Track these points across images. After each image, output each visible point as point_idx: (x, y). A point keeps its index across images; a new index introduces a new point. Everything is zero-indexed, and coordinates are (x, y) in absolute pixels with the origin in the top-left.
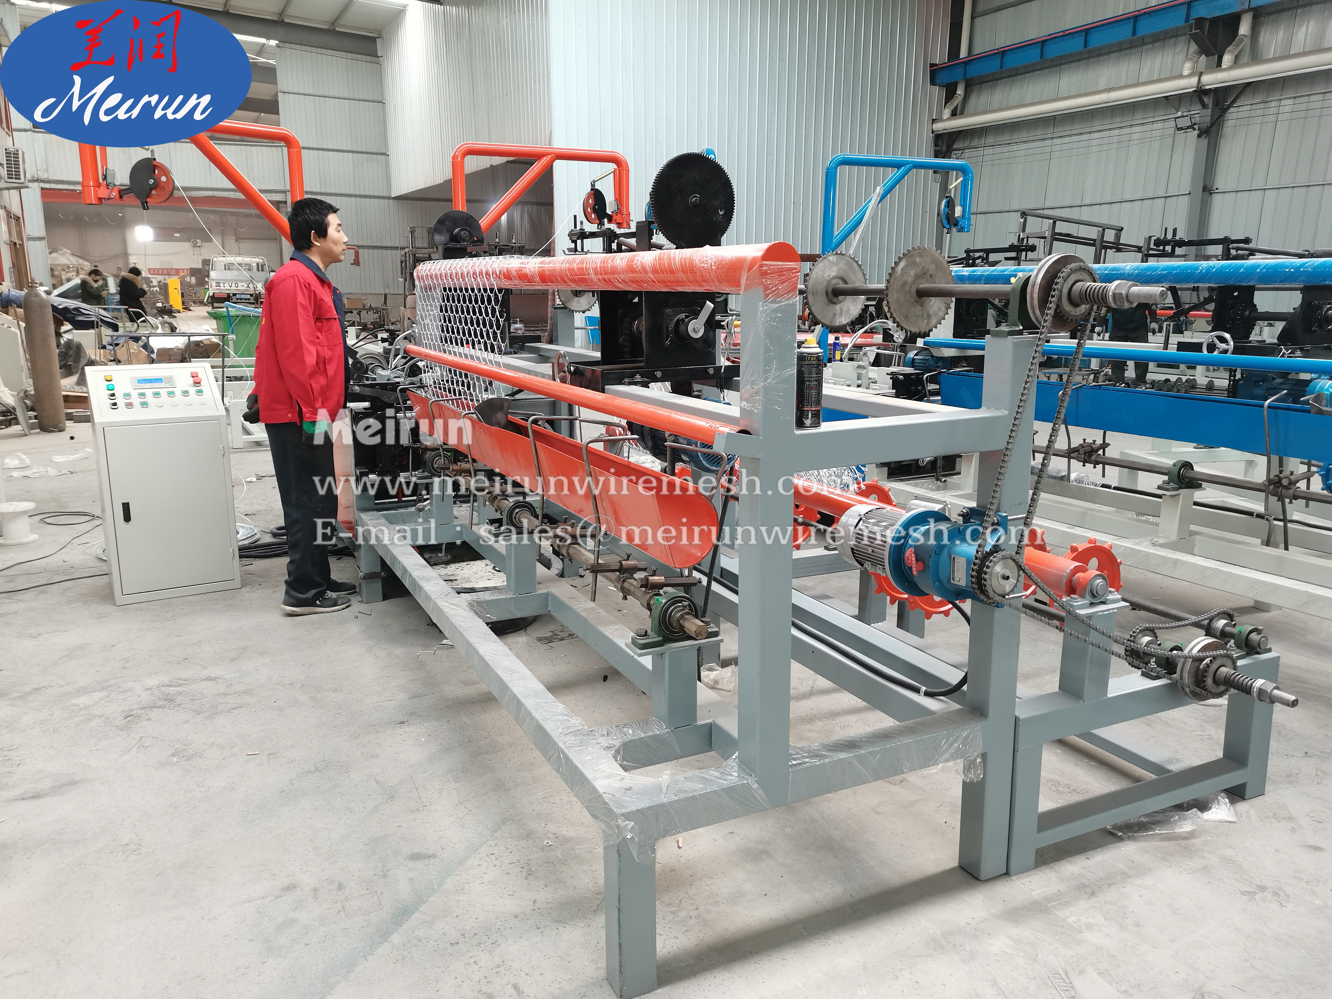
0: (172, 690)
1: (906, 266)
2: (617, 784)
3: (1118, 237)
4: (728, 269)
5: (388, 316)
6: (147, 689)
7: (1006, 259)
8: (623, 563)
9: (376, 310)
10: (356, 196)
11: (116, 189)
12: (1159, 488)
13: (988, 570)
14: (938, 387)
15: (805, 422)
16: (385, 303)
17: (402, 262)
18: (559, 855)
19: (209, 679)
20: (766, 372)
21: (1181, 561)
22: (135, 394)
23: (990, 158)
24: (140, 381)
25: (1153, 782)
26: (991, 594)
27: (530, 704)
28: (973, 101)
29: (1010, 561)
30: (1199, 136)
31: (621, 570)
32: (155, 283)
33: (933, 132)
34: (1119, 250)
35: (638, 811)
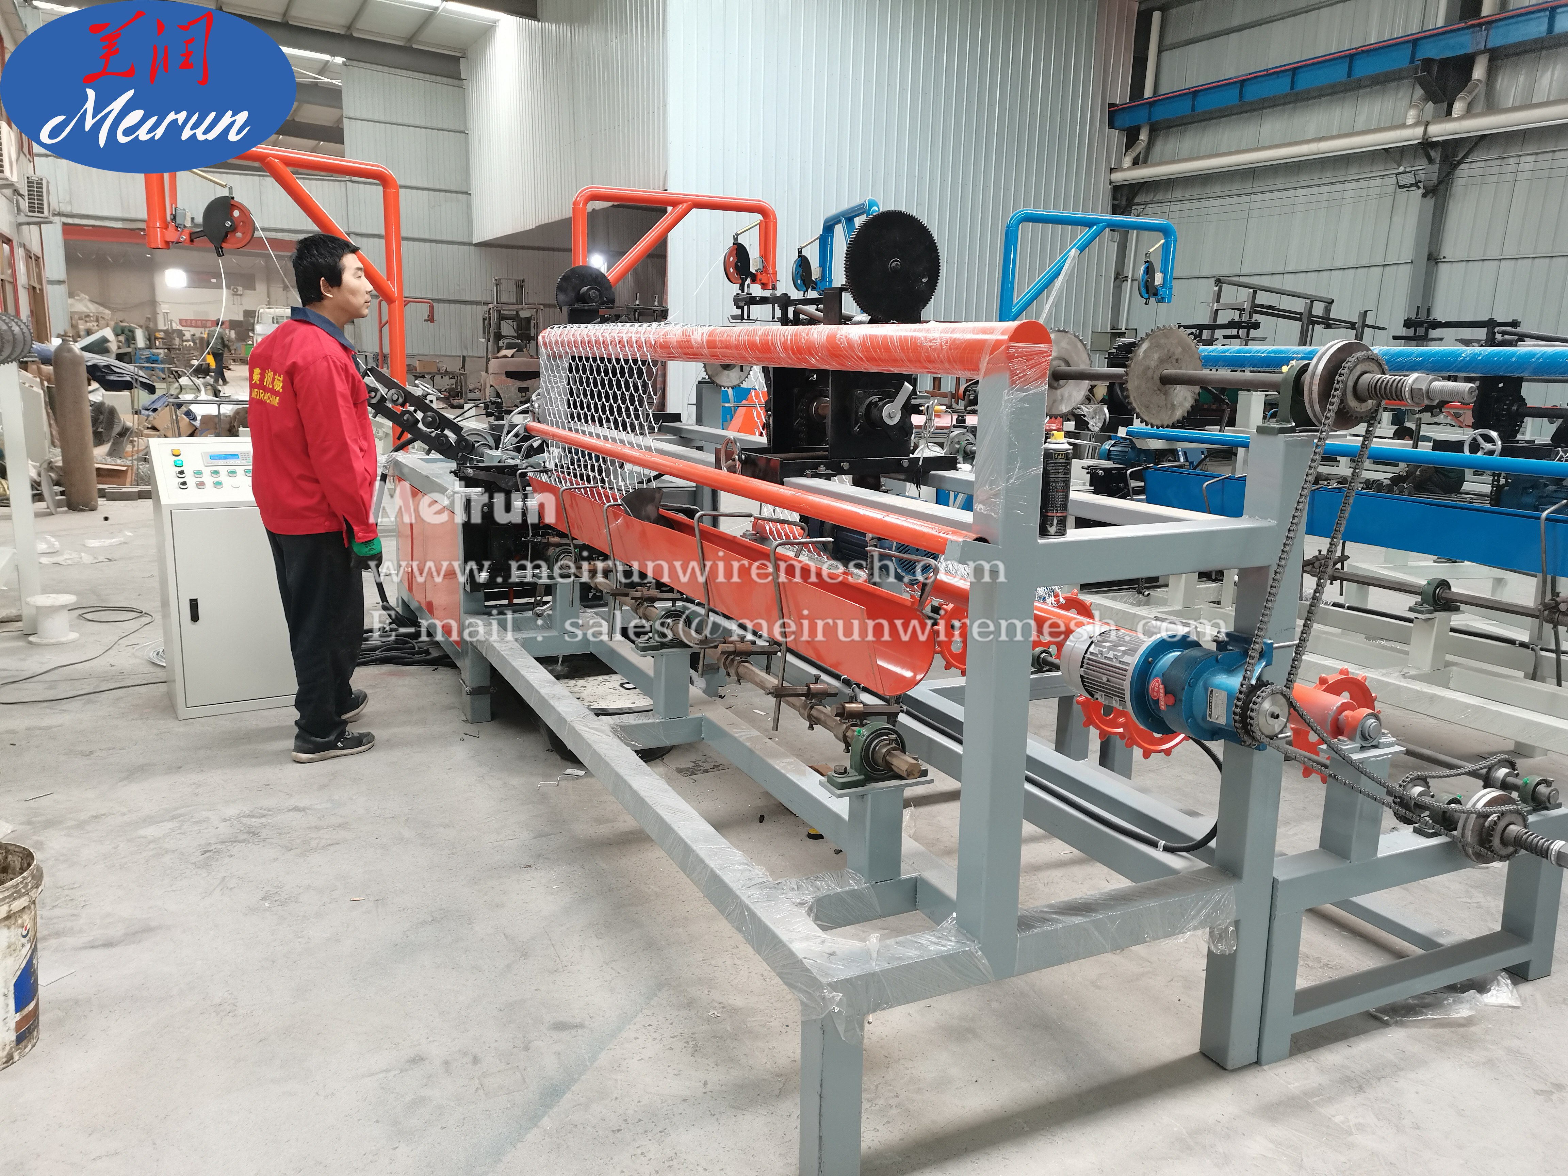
0: (255, 822)
1: (1149, 348)
2: (818, 948)
3: (1328, 310)
4: (964, 349)
5: (466, 383)
6: (225, 820)
7: (1225, 337)
8: (812, 686)
9: (453, 376)
10: (431, 241)
11: (187, 231)
12: (1411, 609)
13: (1255, 707)
14: (1142, 484)
15: (1049, 529)
16: (463, 367)
17: (484, 320)
18: (729, 1028)
19: (296, 809)
20: (1008, 471)
21: (1439, 697)
22: (207, 471)
23: (1177, 214)
24: (213, 457)
25: (1422, 957)
26: (1258, 734)
27: (701, 849)
28: (1158, 149)
29: (1280, 697)
30: (1424, 196)
31: (809, 694)
32: (188, 336)
33: (1111, 183)
34: (1328, 326)
35: (846, 980)
